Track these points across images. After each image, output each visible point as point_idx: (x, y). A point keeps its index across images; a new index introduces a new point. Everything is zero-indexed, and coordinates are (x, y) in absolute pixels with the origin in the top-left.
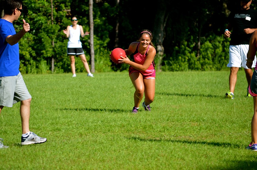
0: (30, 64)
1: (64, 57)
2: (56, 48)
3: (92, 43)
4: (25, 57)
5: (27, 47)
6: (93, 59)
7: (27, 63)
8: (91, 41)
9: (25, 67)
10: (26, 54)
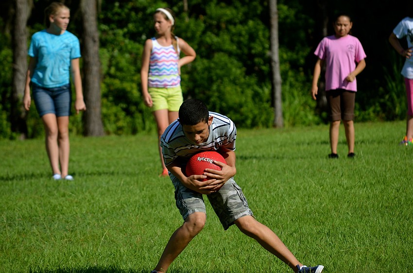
0: (141, 111)
1: (210, 93)
2: (198, 73)
3: (276, 57)
4: (129, 95)
5: (133, 72)
6: (278, 94)
7: (133, 108)
8: (273, 53)
9: (129, 119)
10: (132, 88)
